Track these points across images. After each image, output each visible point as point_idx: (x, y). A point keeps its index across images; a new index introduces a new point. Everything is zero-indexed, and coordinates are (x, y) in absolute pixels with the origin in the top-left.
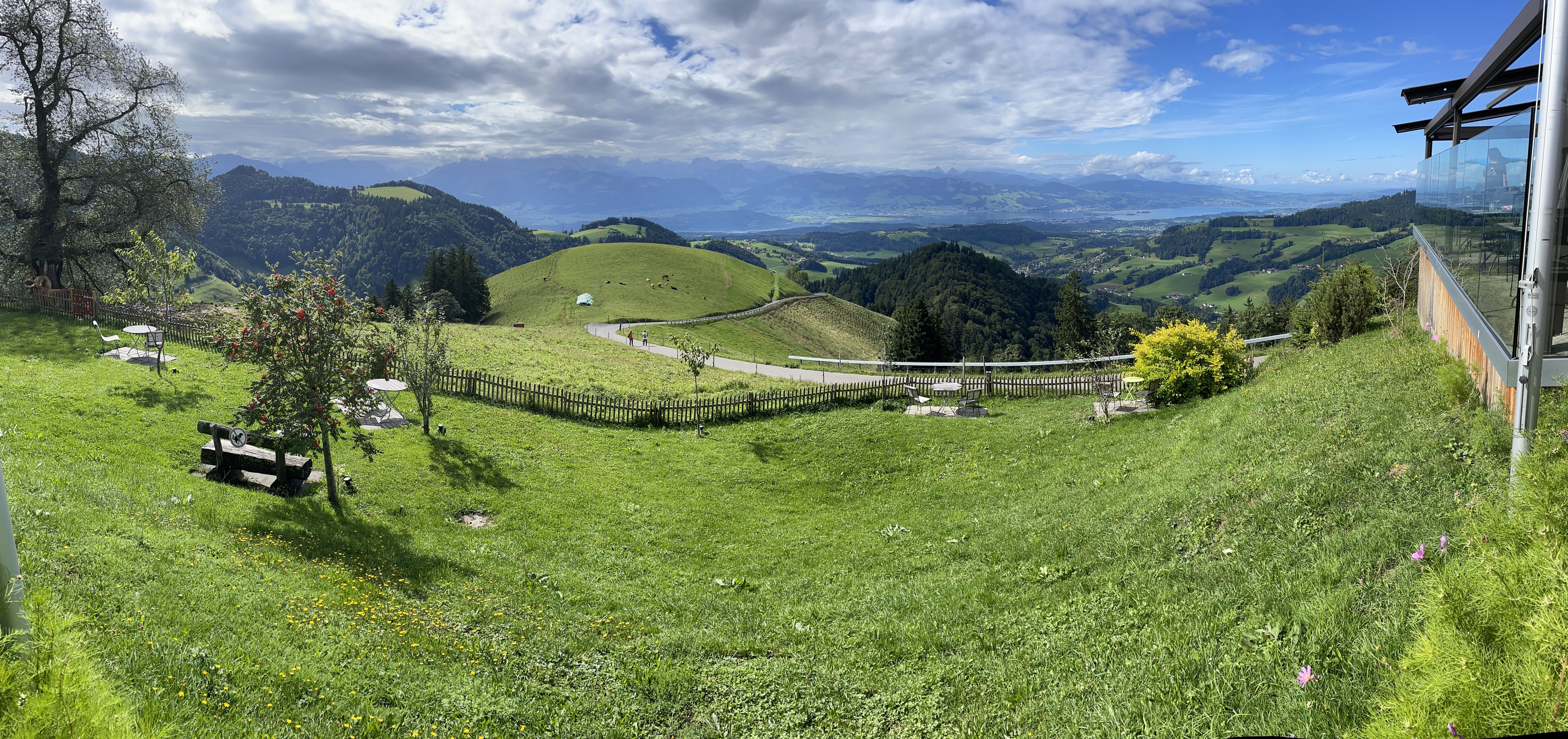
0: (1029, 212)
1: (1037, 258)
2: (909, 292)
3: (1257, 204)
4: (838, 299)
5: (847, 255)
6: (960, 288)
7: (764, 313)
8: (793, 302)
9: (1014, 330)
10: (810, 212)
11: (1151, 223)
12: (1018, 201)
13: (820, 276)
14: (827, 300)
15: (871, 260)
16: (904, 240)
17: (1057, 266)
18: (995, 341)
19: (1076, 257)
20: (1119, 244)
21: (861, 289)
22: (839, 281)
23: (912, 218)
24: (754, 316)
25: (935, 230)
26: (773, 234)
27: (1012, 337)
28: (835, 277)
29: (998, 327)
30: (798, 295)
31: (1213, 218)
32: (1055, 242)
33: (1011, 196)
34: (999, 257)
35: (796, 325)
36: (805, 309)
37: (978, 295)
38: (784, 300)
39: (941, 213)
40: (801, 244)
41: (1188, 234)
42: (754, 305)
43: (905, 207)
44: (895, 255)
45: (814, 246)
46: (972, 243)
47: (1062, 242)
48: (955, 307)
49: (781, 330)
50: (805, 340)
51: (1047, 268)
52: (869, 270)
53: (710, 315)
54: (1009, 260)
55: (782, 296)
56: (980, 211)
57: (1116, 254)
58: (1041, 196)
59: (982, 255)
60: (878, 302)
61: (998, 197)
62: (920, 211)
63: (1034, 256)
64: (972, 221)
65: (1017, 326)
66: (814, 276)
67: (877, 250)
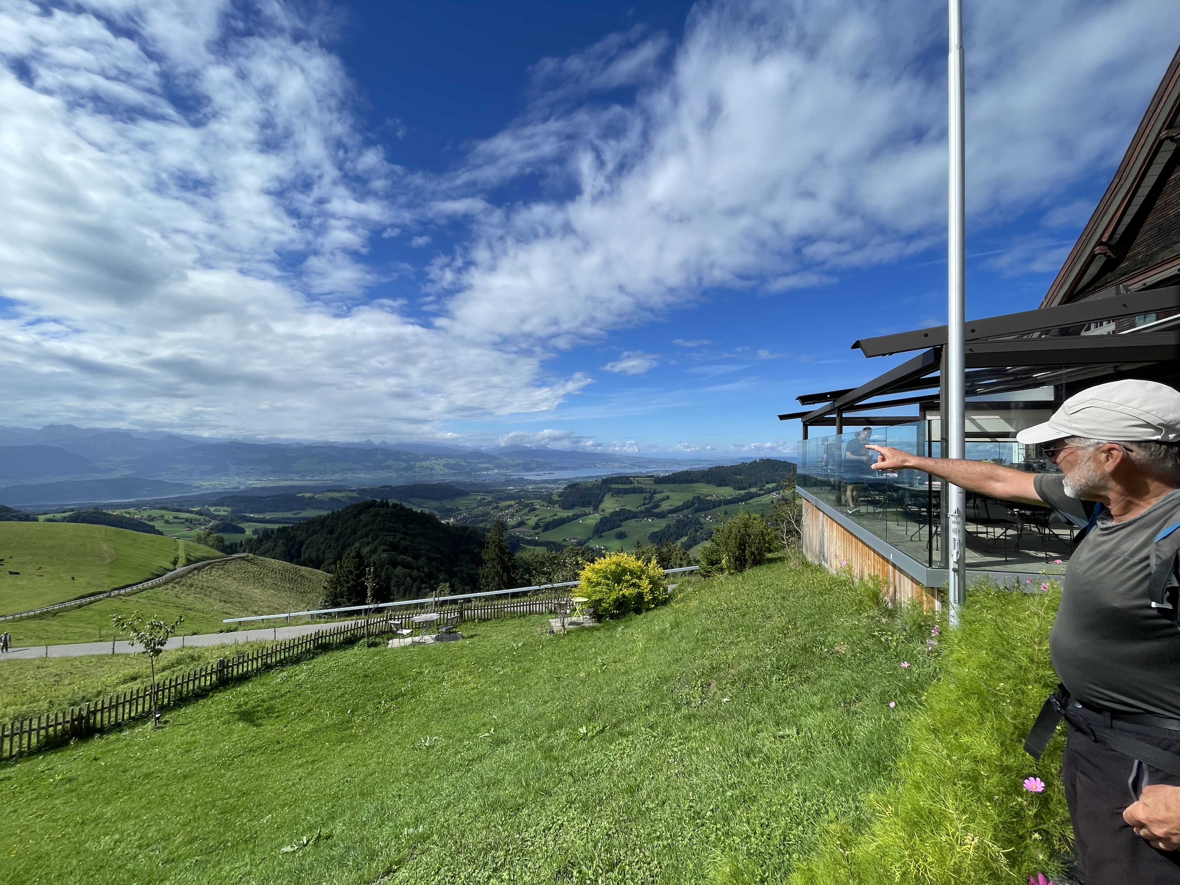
0: (454, 474)
1: (460, 510)
2: (338, 545)
3: (640, 467)
4: (262, 558)
5: (268, 516)
6: (390, 539)
7: (166, 583)
8: (204, 567)
9: (440, 571)
10: (224, 478)
11: (555, 481)
12: (444, 466)
13: (237, 538)
14: (248, 561)
15: (296, 519)
16: (333, 499)
17: (477, 516)
18: (423, 582)
19: (494, 508)
20: (529, 498)
21: (286, 546)
22: (260, 541)
23: (341, 481)
24: (152, 588)
25: (365, 490)
26: (174, 500)
27: (438, 577)
28: (256, 537)
29: (426, 570)
30: (211, 559)
31: (604, 478)
32: (476, 497)
33: (438, 462)
34: (427, 511)
35: (210, 589)
36: (221, 572)
37: (407, 543)
38: (192, 566)
39: (370, 476)
40: (212, 509)
41: (585, 490)
42: (150, 576)
43: (334, 472)
44: (324, 513)
45: (229, 509)
46: (401, 500)
47: (482, 497)
48: (385, 555)
49: (191, 598)
50: (223, 604)
51: (469, 518)
52: (295, 528)
53: (83, 597)
54: (436, 513)
55: (189, 562)
56: (410, 474)
57: (527, 506)
58: (465, 462)
59: (411, 510)
60: (305, 556)
61: (427, 463)
62: (349, 475)
63: (457, 508)
64: (401, 482)
65: (443, 568)
66: (230, 538)
67: (303, 509)
